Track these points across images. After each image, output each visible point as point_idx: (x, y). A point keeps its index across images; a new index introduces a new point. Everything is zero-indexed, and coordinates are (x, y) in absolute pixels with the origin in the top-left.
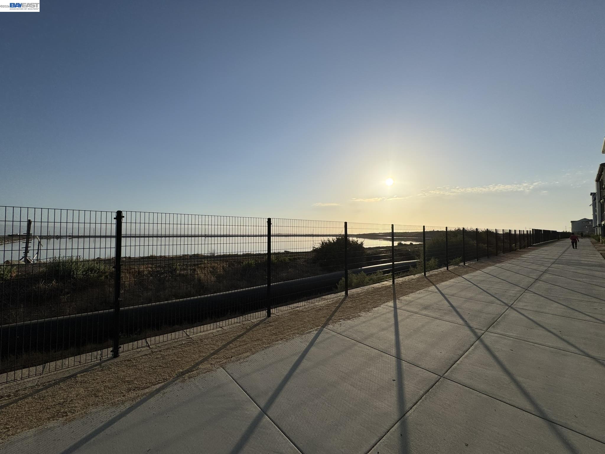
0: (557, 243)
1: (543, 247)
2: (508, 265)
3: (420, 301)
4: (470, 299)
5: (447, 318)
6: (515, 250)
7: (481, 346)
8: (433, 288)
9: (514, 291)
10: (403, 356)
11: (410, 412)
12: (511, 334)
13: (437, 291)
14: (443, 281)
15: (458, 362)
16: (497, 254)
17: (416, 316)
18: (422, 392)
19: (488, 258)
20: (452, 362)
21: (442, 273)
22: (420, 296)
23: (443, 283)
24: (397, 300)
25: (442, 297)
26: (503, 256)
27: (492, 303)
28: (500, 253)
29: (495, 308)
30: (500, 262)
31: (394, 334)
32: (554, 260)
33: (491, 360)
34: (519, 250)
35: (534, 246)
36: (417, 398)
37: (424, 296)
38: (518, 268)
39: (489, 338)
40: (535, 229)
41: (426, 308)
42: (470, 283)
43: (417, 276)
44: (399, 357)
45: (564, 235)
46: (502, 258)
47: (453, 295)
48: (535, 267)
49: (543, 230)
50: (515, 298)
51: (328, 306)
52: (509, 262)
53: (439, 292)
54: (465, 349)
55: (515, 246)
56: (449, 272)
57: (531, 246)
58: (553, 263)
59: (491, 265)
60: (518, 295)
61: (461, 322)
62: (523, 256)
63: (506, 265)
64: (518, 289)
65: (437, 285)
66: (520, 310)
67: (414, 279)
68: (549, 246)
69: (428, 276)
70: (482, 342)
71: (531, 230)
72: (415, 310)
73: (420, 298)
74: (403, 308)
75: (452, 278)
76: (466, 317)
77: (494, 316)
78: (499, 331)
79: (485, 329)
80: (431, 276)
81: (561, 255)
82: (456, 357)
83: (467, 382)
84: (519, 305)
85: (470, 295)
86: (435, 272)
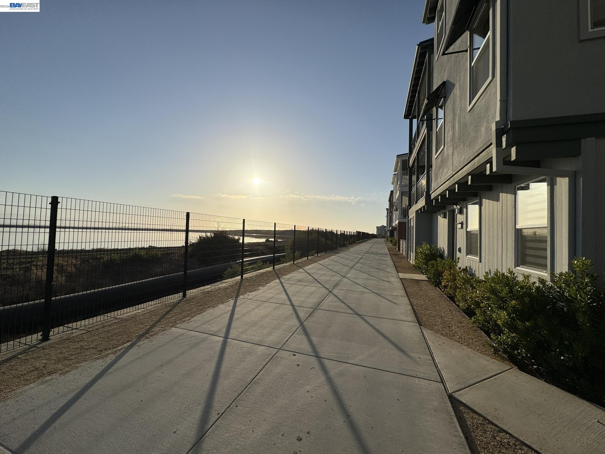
0: (369, 241)
1: (361, 244)
2: (343, 255)
3: (295, 278)
4: (324, 274)
5: (312, 285)
6: (346, 246)
7: (332, 295)
8: (301, 270)
9: (346, 269)
10: (295, 304)
11: (304, 323)
12: (344, 289)
13: (304, 271)
14: (306, 266)
15: (322, 303)
16: (336, 248)
17: (295, 286)
18: (308, 316)
19: (331, 251)
20: (319, 303)
21: (305, 261)
22: (294, 275)
23: (307, 267)
24: (281, 279)
25: (308, 274)
26: (340, 250)
27: (335, 276)
28: (338, 247)
29: (337, 278)
30: (338, 253)
31: (285, 295)
32: (366, 252)
33: (337, 300)
34: (348, 245)
35: (357, 243)
36: (306, 318)
37: (297, 275)
38: (348, 256)
39: (335, 291)
40: (358, 231)
41: (300, 281)
42: (323, 266)
43: (288, 264)
44: (292, 305)
45: (373, 236)
46: (339, 251)
47: (314, 273)
48: (356, 256)
49: (362, 232)
50: (346, 273)
51: (231, 286)
52: (343, 253)
53: (305, 272)
54: (324, 297)
55: (347, 243)
56: (309, 260)
57: (355, 243)
58: (365, 253)
59: (333, 255)
60: (348, 271)
61: (320, 285)
62: (351, 249)
63: (341, 255)
64: (348, 268)
65: (304, 268)
66: (349, 278)
67: (287, 266)
68: (364, 243)
69: (296, 264)
70: (332, 293)
71: (356, 232)
72: (294, 283)
73: (295, 276)
74: (286, 282)
75: (311, 264)
76: (322, 283)
77: (337, 282)
78: (339, 288)
79: (333, 288)
80: (298, 263)
81: (369, 249)
82: (321, 301)
83: (327, 309)
84: (349, 276)
85: (323, 272)
86: (300, 261)
